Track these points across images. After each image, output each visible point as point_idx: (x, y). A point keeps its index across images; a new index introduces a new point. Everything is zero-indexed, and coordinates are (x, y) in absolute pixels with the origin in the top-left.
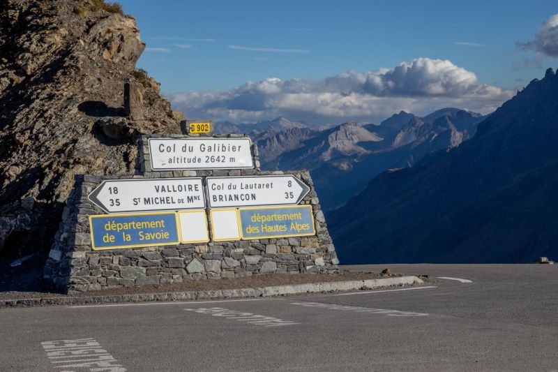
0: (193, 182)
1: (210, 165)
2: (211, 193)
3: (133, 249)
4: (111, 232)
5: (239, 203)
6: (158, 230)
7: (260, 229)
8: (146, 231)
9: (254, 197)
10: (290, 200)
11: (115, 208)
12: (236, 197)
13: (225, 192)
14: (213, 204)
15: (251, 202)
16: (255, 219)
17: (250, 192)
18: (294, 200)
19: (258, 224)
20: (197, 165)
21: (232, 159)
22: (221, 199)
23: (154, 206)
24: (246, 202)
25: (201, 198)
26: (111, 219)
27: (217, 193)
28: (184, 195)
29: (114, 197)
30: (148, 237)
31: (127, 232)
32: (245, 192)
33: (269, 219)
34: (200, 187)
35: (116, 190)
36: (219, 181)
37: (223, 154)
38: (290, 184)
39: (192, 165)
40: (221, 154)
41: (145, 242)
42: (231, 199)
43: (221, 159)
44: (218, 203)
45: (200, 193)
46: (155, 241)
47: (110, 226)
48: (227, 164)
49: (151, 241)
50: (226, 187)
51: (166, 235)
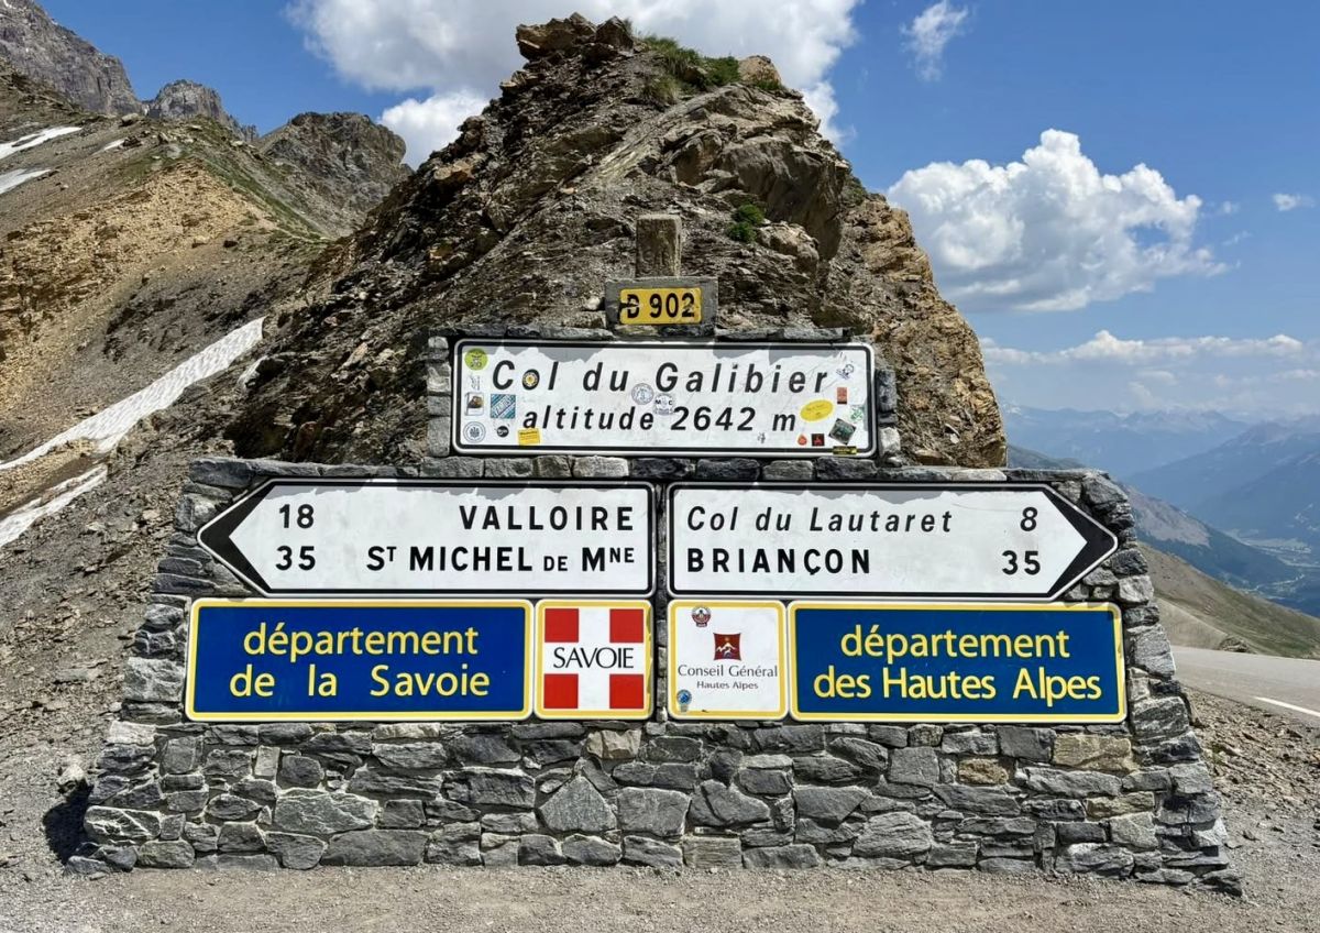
0: (612, 499)
1: (690, 438)
2: (684, 540)
3: (342, 726)
4: (263, 663)
5: (798, 580)
6: (451, 662)
7: (876, 683)
8: (401, 662)
9: (861, 561)
10: (1021, 582)
11: (296, 577)
12: (786, 560)
13: (744, 538)
14: (684, 579)
15: (848, 580)
16: (859, 643)
17: (847, 542)
18: (1043, 582)
19: (869, 666)
20: (637, 438)
21: (783, 421)
22: (720, 563)
23: (446, 578)
24: (824, 581)
25: (640, 555)
26: (271, 616)
27: (706, 541)
28: (571, 543)
29: (297, 538)
30: (407, 684)
31: (325, 664)
32: (825, 541)
33: (922, 646)
34: (639, 519)
35: (306, 516)
36: (718, 500)
37: (750, 400)
38: (1029, 519)
39: (615, 437)
40: (740, 399)
41: (392, 703)
42: (761, 562)
43: (738, 418)
44: (708, 579)
45: (638, 538)
46: (433, 702)
47: (265, 640)
48: (762, 436)
49: (416, 703)
50: (746, 520)
51: (478, 683)
